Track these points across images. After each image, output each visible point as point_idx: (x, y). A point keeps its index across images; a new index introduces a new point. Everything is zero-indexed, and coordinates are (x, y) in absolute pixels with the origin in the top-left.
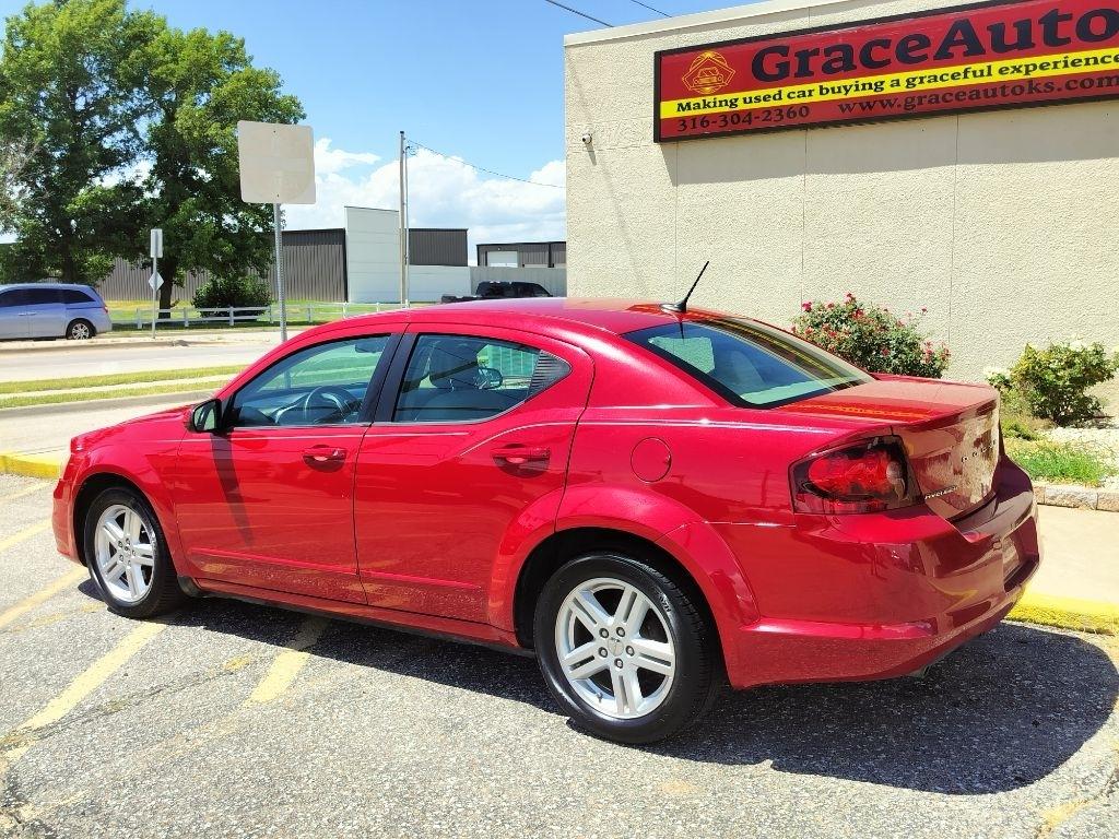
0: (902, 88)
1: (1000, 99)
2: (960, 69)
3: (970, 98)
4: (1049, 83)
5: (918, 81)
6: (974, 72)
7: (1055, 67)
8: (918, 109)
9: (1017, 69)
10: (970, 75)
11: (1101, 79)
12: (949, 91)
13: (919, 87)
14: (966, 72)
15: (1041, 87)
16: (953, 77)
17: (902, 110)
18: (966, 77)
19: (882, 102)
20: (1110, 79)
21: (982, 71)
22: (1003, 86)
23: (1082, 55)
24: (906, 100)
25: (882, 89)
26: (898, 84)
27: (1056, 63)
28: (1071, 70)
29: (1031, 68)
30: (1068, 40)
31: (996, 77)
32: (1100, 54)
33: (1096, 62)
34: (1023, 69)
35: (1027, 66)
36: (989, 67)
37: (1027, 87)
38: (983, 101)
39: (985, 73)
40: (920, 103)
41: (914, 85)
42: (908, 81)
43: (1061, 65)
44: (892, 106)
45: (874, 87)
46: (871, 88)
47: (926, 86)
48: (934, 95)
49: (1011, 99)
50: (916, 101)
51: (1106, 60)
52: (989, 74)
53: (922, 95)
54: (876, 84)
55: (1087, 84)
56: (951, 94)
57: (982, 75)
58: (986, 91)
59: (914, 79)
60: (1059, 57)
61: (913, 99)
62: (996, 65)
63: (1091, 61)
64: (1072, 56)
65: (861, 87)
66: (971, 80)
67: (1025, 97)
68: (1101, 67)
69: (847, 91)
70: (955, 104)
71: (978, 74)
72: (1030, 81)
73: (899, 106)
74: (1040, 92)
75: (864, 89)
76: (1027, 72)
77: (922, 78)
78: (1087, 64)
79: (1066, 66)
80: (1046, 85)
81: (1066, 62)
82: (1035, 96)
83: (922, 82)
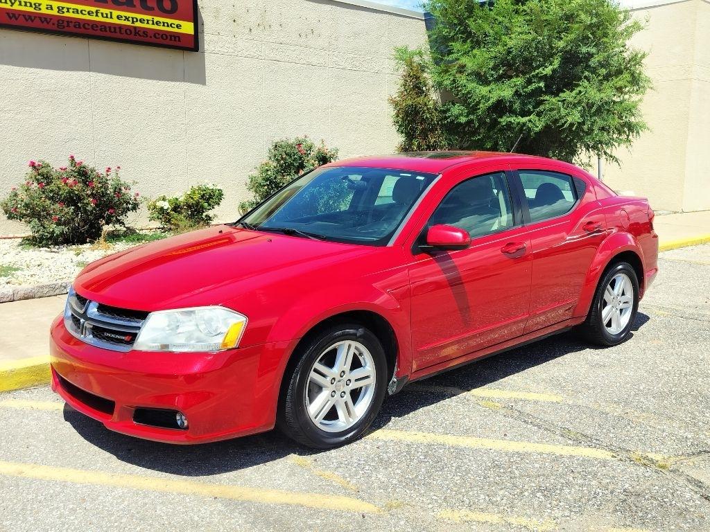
0: (55, 12)
1: (118, 35)
2: (94, 9)
3: (101, 30)
4: (145, 31)
5: (65, 10)
6: (102, 14)
7: (148, 23)
8: (66, 29)
9: (127, 19)
10: (100, 15)
11: (171, 36)
12: (87, 22)
13: (66, 14)
14: (97, 12)
15: (141, 33)
16: (89, 13)
17: (55, 27)
18: (97, 15)
19: (40, 18)
20: (175, 37)
21: (107, 14)
22: (120, 27)
23: (162, 20)
24: (58, 21)
25: (40, 9)
26: (52, 9)
27: (148, 20)
28: (155, 27)
29: (135, 20)
30: (153, 9)
31: (115, 21)
32: (170, 21)
33: (168, 26)
34: (130, 19)
35: (133, 18)
36: (111, 13)
37: (133, 31)
38: (108, 34)
39: (109, 16)
40: (68, 26)
41: (63, 12)
42: (58, 8)
43: (150, 22)
44: (48, 23)
45: (34, 6)
46: (31, 6)
47: (71, 15)
48: (78, 23)
49: (125, 36)
50: (65, 24)
51: (173, 25)
52: (111, 17)
53: (69, 20)
54: (35, 4)
55: (165, 37)
56: (89, 25)
57: (107, 17)
58: (110, 27)
59: (63, 8)
60: (150, 18)
61: (63, 21)
62: (116, 13)
63: (166, 25)
64: (156, 19)
65: (23, 4)
66: (100, 19)
67: (132, 37)
68: (170, 29)
69: (12, 4)
70: (91, 32)
71: (105, 15)
72: (135, 28)
73: (53, 24)
74: (139, 35)
75: (26, 5)
76: (133, 22)
77: (68, 9)
78: (164, 25)
79: (153, 24)
80: (144, 32)
81: (153, 21)
82: (137, 38)
83: (68, 11)
